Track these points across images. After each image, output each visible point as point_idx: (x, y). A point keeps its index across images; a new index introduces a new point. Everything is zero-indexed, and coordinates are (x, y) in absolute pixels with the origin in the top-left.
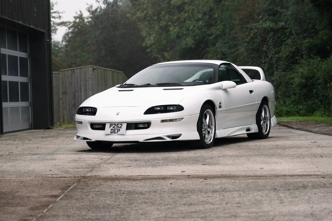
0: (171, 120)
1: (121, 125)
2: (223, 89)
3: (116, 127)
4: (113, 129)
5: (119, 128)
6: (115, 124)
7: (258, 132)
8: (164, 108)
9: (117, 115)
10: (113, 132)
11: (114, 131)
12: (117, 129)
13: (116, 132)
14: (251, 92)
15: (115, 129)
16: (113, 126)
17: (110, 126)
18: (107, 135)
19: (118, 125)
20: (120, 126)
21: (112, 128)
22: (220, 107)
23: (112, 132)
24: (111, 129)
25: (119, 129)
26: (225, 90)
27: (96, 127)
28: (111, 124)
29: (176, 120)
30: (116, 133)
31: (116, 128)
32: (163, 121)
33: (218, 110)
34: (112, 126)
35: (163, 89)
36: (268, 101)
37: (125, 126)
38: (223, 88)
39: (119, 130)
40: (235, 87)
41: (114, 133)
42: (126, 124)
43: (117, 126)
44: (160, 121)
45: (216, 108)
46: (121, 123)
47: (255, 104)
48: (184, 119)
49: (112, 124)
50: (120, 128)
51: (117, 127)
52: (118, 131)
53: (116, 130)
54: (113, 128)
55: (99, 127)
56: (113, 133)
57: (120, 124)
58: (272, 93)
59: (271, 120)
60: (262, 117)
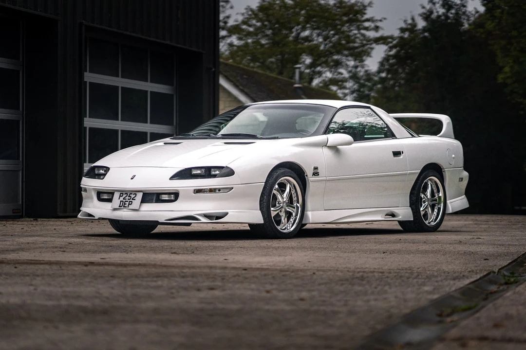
0: (211, 191)
1: (135, 195)
2: (328, 147)
3: (127, 198)
4: (123, 201)
5: (131, 200)
6: (127, 194)
7: (413, 220)
8: (205, 171)
9: (132, 179)
10: (123, 205)
11: (125, 204)
12: (129, 200)
13: (127, 205)
14: (397, 154)
15: (125, 201)
16: (124, 196)
17: (120, 196)
18: (115, 209)
19: (131, 195)
20: (133, 196)
21: (122, 199)
22: (316, 174)
23: (121, 205)
24: (121, 201)
25: (132, 202)
26: (334, 148)
27: (104, 197)
28: (121, 193)
29: (219, 190)
30: (127, 208)
31: (127, 200)
32: (198, 191)
33: (310, 178)
34: (122, 196)
35: (225, 143)
36: (443, 170)
37: (140, 196)
38: (328, 145)
39: (130, 203)
40: (349, 144)
41: (124, 207)
42: (141, 194)
43: (129, 196)
44: (192, 191)
45: (307, 176)
46: (135, 192)
47: (405, 174)
48: (233, 189)
49: (123, 194)
50: (133, 199)
51: (130, 198)
52: (129, 204)
53: (127, 203)
54: (124, 199)
55: (108, 197)
56: (122, 207)
57: (133, 193)
58: (454, 158)
59: (448, 202)
60: (427, 197)
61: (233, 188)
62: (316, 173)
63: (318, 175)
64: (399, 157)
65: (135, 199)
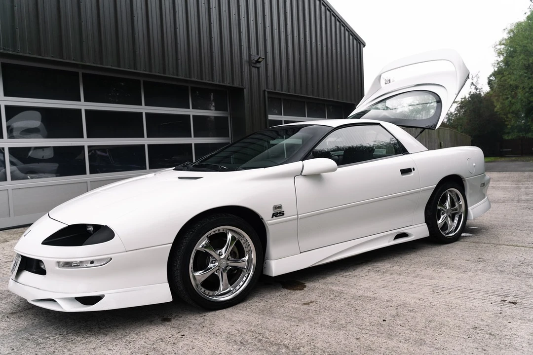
2: (305, 176)
7: (429, 235)
14: (405, 172)
22: (278, 214)
29: (92, 262)
32: (68, 264)
33: (269, 221)
35: (179, 178)
36: (463, 180)
38: (303, 174)
45: (262, 219)
58: (475, 166)
59: (469, 209)
60: (446, 209)
61: (111, 259)
62: (280, 213)
63: (283, 214)
64: (409, 174)
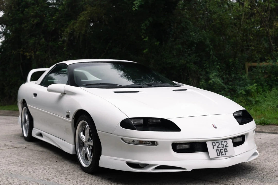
3: (220, 146)
4: (218, 150)
5: (225, 148)
6: (219, 142)
9: (215, 128)
11: (222, 152)
12: (223, 148)
13: (223, 153)
15: (220, 150)
16: (217, 144)
17: (213, 146)
19: (222, 143)
20: (225, 144)
21: (216, 147)
23: (219, 154)
24: (217, 150)
30: (225, 155)
31: (221, 148)
34: (215, 145)
37: (230, 142)
39: (226, 150)
41: (222, 155)
43: (221, 145)
49: (214, 143)
50: (226, 147)
51: (223, 146)
52: (225, 152)
53: (223, 151)
54: (218, 148)
56: (221, 156)
57: (224, 141)
65: (228, 147)
